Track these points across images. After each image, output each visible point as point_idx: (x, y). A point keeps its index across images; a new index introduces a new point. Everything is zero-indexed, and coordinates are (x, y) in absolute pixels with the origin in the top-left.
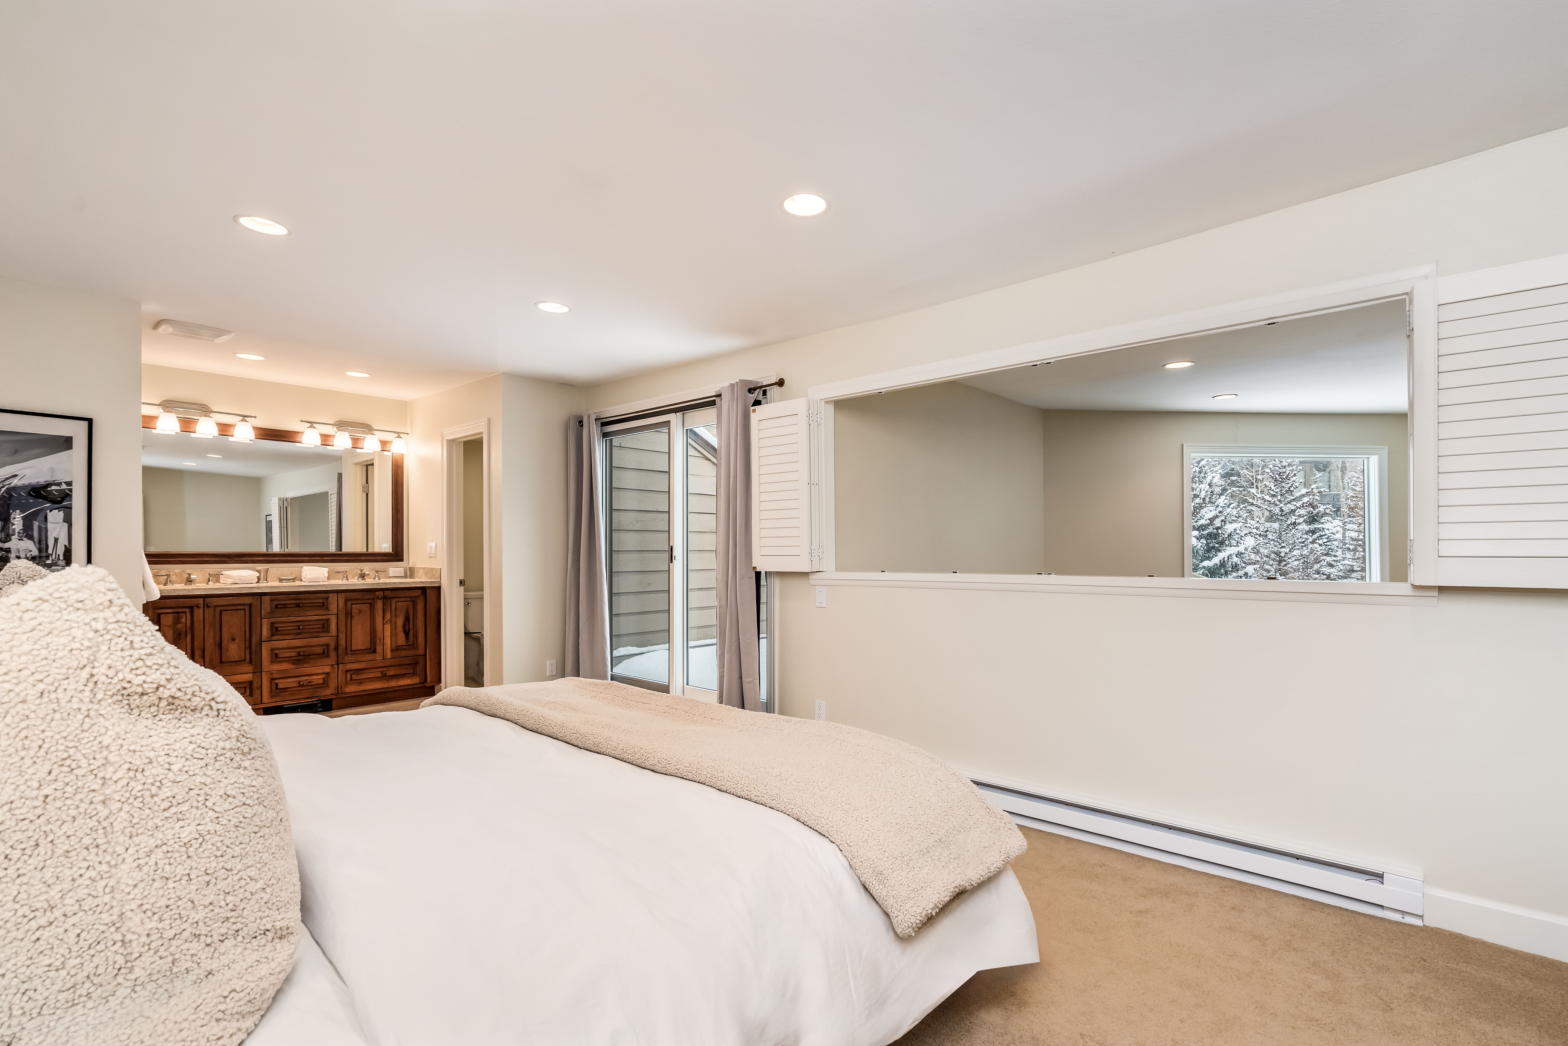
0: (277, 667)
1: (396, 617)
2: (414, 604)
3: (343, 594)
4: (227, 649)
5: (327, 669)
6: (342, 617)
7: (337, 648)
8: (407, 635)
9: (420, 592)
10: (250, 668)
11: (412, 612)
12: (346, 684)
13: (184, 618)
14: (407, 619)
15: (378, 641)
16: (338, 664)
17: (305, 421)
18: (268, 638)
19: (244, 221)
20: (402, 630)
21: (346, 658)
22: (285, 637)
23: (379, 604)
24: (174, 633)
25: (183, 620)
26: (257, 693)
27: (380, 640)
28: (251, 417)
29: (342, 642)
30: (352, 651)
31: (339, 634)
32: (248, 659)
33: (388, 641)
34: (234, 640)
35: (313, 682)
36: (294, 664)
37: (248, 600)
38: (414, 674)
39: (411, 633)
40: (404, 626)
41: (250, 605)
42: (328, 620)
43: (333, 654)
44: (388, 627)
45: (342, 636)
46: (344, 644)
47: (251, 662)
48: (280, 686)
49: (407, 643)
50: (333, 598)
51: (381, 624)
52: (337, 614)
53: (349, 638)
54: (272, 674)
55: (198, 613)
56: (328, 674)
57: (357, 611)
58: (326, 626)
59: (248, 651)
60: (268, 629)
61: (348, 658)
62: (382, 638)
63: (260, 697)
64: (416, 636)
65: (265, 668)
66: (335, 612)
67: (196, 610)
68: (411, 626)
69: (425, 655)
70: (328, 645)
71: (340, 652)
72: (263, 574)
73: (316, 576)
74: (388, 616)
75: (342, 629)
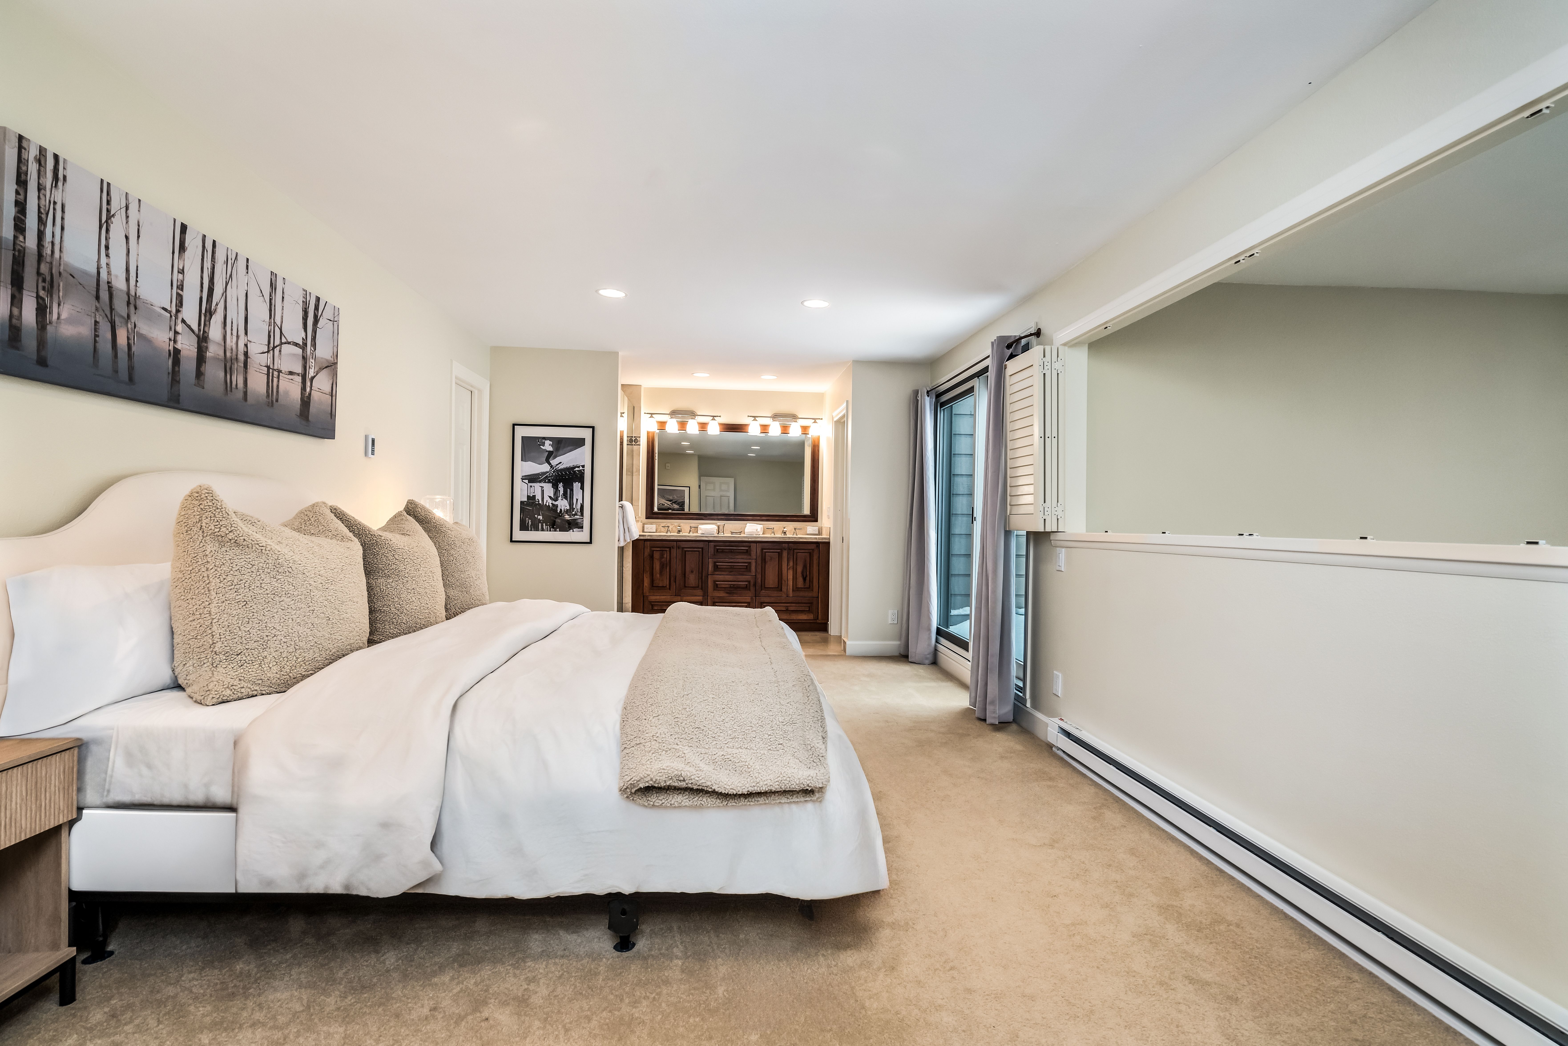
0: (717, 593)
1: (797, 564)
2: (811, 555)
3: (760, 545)
4: (689, 578)
5: (749, 599)
6: (759, 562)
7: (755, 585)
8: (805, 579)
9: (815, 545)
10: (701, 593)
11: (809, 561)
13: (665, 553)
14: (805, 567)
15: (783, 582)
16: (755, 596)
17: (751, 417)
18: (712, 572)
19: (602, 292)
20: (801, 575)
21: (761, 593)
22: (723, 573)
23: (785, 554)
24: (660, 563)
25: (665, 556)
29: (759, 581)
30: (765, 587)
31: (757, 574)
32: (700, 587)
33: (791, 583)
34: (692, 572)
36: (727, 593)
37: (701, 545)
38: (809, 611)
39: (808, 578)
40: (803, 573)
41: (702, 548)
42: (750, 563)
43: (752, 588)
44: (791, 572)
45: (759, 576)
47: (702, 589)
49: (805, 585)
50: (753, 547)
51: (786, 570)
52: (756, 559)
53: (763, 578)
54: (714, 598)
55: (674, 551)
56: (749, 603)
57: (769, 558)
58: (748, 567)
59: (700, 581)
60: (712, 566)
61: (763, 593)
62: (786, 580)
64: (811, 581)
65: (710, 594)
66: (755, 557)
67: (672, 550)
68: (808, 573)
69: (818, 597)
70: (749, 582)
71: (757, 588)
72: (721, 528)
73: (754, 531)
74: (791, 564)
75: (759, 570)
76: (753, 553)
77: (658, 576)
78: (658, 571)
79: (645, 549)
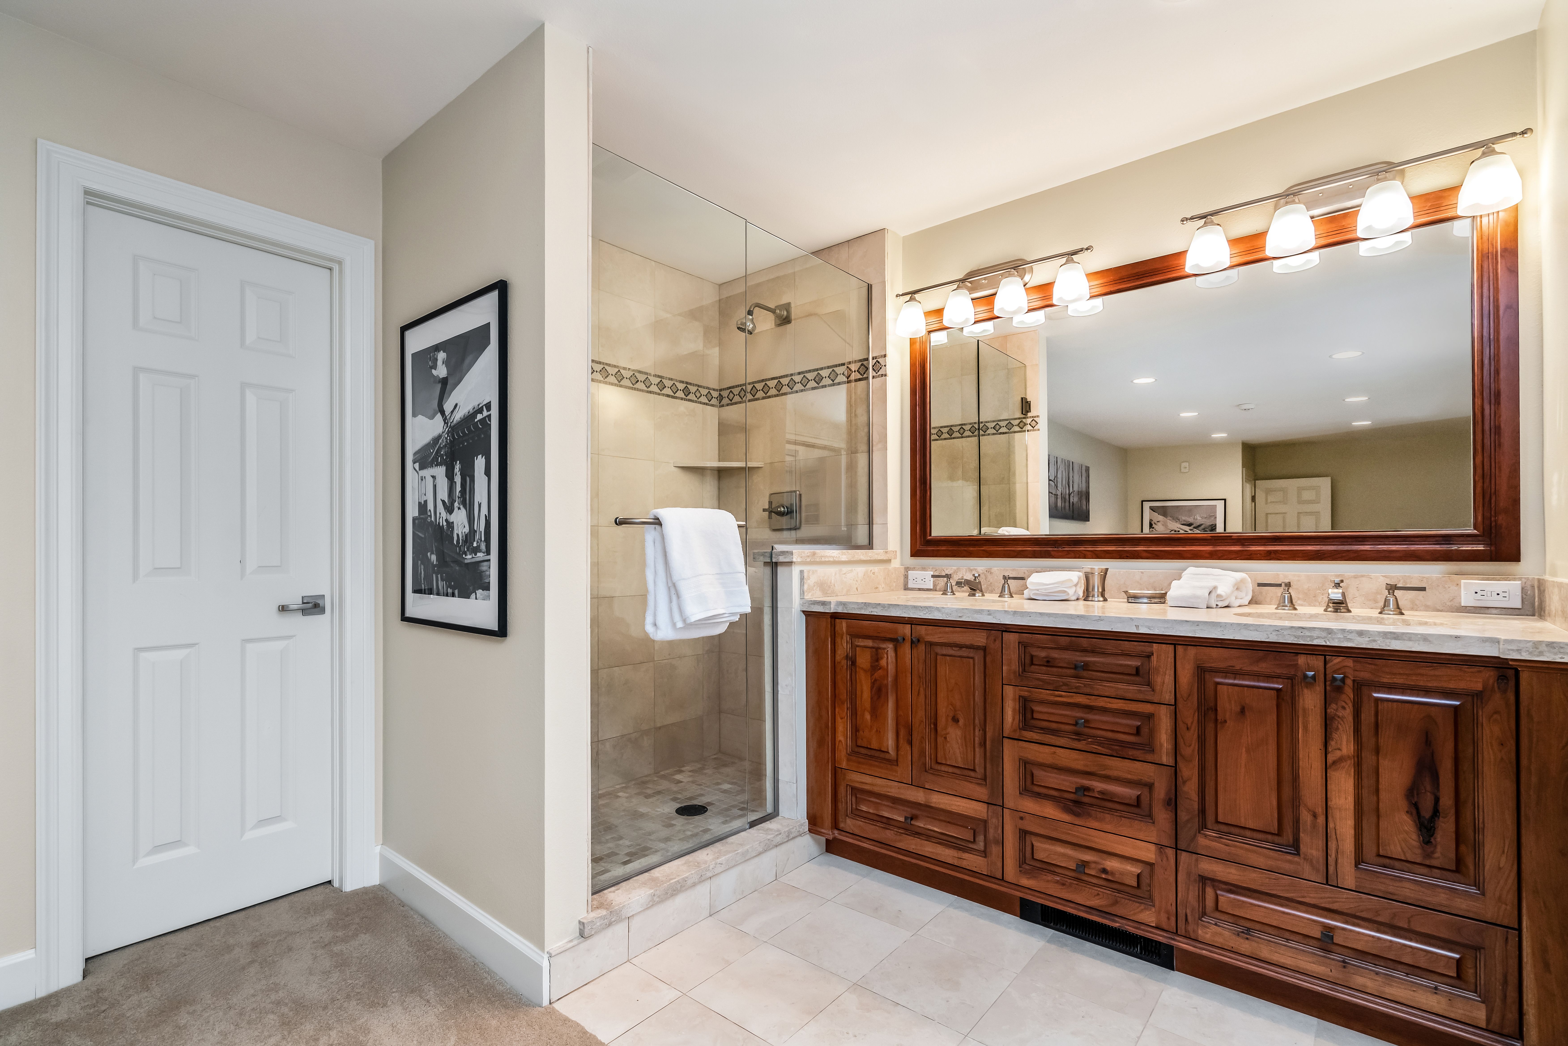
0: (1030, 805)
1: (1377, 751)
2: (1463, 720)
3: (1192, 651)
4: (945, 738)
5: (1149, 853)
6: (1189, 715)
7: (1173, 802)
8: (1426, 826)
9: (1486, 677)
10: (982, 792)
11: (1450, 746)
12: (1204, 914)
13: (885, 659)
14: (1426, 768)
15: (1306, 817)
16: (1176, 849)
17: (1192, 218)
18: (1015, 731)
20: (1405, 804)
21: (1202, 841)
22: (1052, 739)
23: (1313, 702)
24: (873, 684)
25: (883, 662)
26: (995, 850)
27: (1315, 816)
28: (1082, 250)
29: (1190, 789)
30: (1217, 822)
31: (1181, 765)
32: (979, 770)
33: (1344, 828)
34: (955, 720)
35: (1113, 874)
36: (1067, 810)
39: (1446, 825)
40: (1412, 794)
41: (984, 649)
42: (1149, 717)
43: (1162, 816)
44: (1344, 782)
45: (1190, 772)
46: (1195, 797)
47: (984, 778)
48: (1039, 855)
49: (1428, 856)
50: (1162, 656)
51: (1319, 766)
52: (1175, 704)
53: (1210, 785)
54: (1022, 818)
55: (907, 652)
56: (1151, 865)
57: (1237, 706)
58: (1143, 731)
59: (978, 751)
60: (1014, 710)
61: (1207, 841)
62: (1320, 810)
63: (1000, 865)
64: (1469, 842)
65: (1009, 802)
66: (1168, 697)
67: (899, 646)
68: (1448, 799)
69: (1519, 930)
70: (1150, 786)
71: (1183, 816)
72: (1096, 581)
73: (1199, 593)
74: (1344, 744)
75: (1190, 749)
76: (1164, 681)
77: (868, 716)
78: (867, 705)
79: (838, 640)
